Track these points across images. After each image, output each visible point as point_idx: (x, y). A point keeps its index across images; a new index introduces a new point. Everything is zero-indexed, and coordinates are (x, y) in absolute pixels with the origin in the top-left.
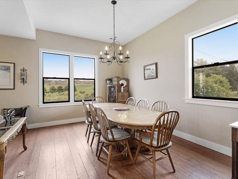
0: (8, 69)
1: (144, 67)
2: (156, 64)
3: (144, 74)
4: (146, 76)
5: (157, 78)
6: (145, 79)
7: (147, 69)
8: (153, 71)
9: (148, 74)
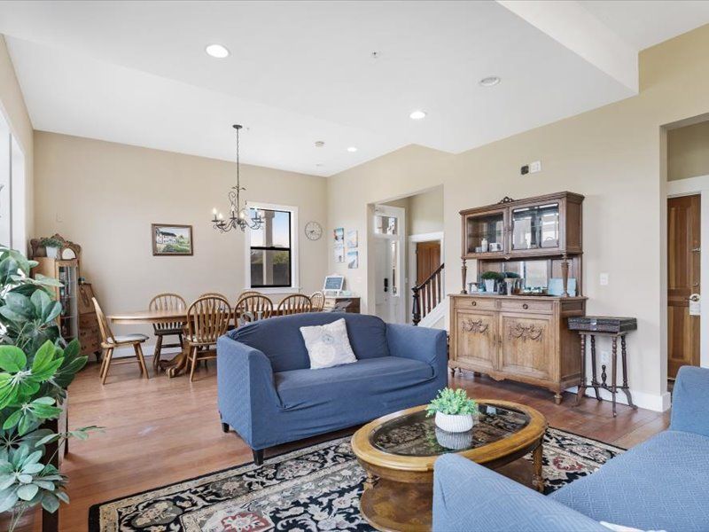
1: (154, 225)
2: (190, 227)
3: (154, 242)
4: (161, 247)
5: (192, 254)
6: (155, 255)
7: (163, 234)
8: (182, 240)
9: (168, 246)
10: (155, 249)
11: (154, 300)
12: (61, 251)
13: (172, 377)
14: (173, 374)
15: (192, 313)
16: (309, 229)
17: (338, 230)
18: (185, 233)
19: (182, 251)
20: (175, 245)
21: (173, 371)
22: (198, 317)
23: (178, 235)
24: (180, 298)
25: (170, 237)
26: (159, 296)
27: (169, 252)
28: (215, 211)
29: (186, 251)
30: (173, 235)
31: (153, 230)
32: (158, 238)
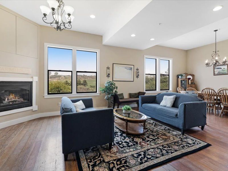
0: (131, 69)
3: (214, 71)
4: (216, 73)
6: (214, 75)
7: (217, 68)
8: (224, 70)
9: (219, 72)
10: (214, 73)
18: (225, 67)
19: (224, 73)
20: (221, 71)
23: (223, 68)
25: (220, 69)
27: (219, 74)
29: (226, 73)
30: (221, 68)
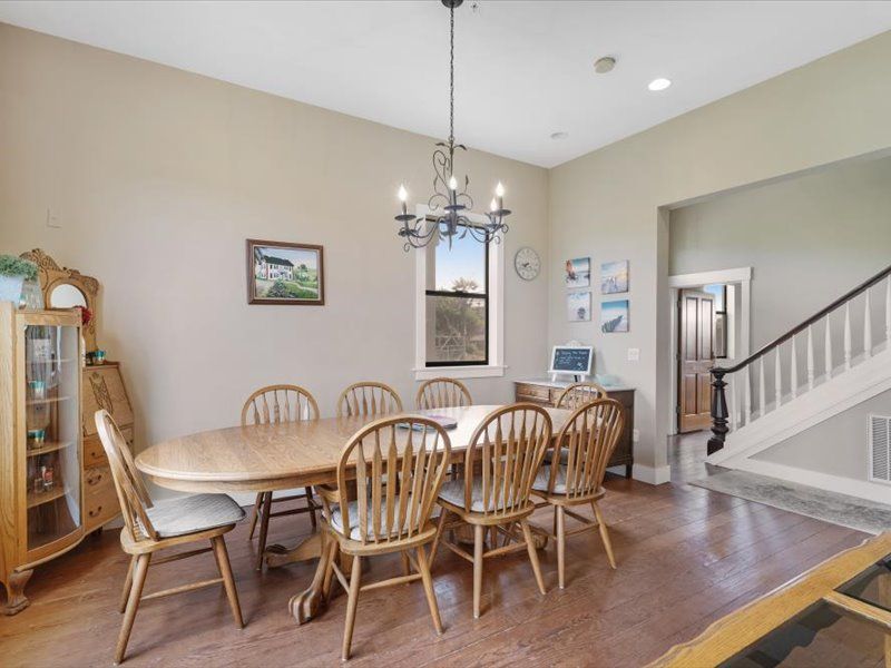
1: (250, 242)
2: (320, 249)
3: (251, 277)
4: (265, 287)
5: (321, 303)
6: (253, 302)
7: (270, 260)
8: (304, 275)
9: (278, 286)
10: (252, 289)
11: (252, 399)
12: (47, 290)
13: (303, 622)
14: (307, 614)
15: (353, 459)
16: (521, 260)
17: (578, 261)
18: (310, 260)
19: (303, 295)
20: (292, 283)
21: (307, 605)
22: (369, 466)
23: (297, 265)
24: (306, 394)
25: (282, 268)
26: (263, 392)
27: (281, 297)
28: (403, 194)
29: (311, 295)
30: (287, 263)
31: (249, 251)
32: (258, 269)
